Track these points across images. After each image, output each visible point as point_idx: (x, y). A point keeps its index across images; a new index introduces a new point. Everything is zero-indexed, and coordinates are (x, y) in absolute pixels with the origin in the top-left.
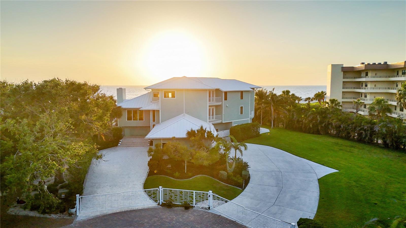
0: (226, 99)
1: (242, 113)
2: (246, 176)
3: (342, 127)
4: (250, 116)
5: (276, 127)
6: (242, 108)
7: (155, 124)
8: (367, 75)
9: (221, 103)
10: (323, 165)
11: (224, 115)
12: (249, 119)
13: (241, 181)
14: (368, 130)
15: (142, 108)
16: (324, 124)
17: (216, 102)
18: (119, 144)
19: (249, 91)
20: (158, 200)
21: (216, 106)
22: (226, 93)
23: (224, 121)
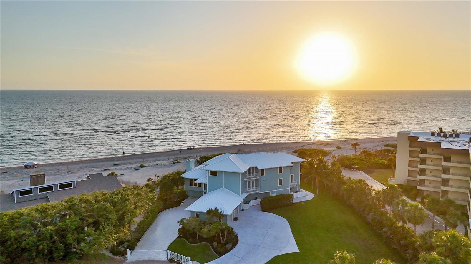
0: (263, 174)
1: (280, 184)
6: (280, 180)
7: (206, 192)
9: (259, 178)
11: (261, 187)
12: (289, 188)
15: (198, 179)
18: (181, 205)
19: (289, 166)
21: (256, 180)
22: (263, 171)
23: (260, 192)
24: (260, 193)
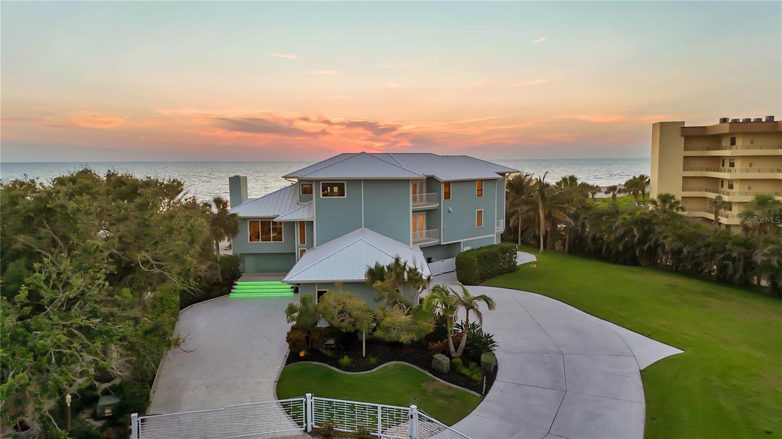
0: (447, 196)
1: (479, 224)
2: (490, 365)
3: (685, 251)
4: (497, 230)
5: (550, 249)
6: (480, 213)
7: (306, 249)
8: (733, 143)
9: (438, 204)
10: (649, 336)
11: (444, 228)
12: (495, 235)
13: (477, 376)
14: (741, 260)
15: (279, 216)
16: (647, 245)
17: (427, 203)
18: (234, 290)
19: (493, 180)
20: (304, 421)
21: (429, 212)
22: (448, 184)
23: (443, 242)
24: (442, 244)
